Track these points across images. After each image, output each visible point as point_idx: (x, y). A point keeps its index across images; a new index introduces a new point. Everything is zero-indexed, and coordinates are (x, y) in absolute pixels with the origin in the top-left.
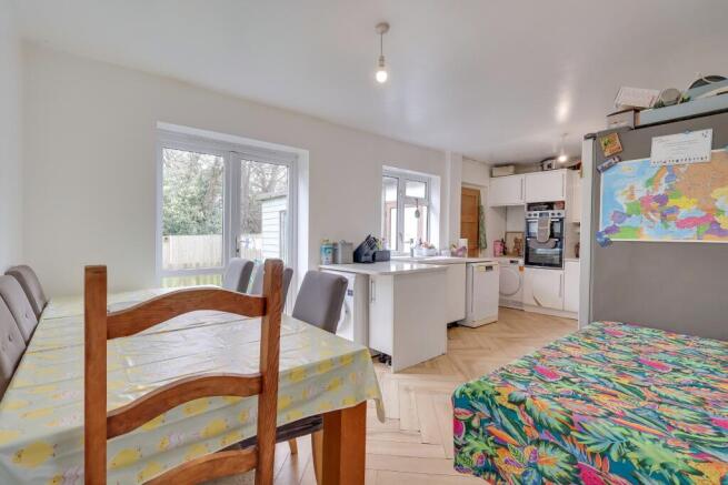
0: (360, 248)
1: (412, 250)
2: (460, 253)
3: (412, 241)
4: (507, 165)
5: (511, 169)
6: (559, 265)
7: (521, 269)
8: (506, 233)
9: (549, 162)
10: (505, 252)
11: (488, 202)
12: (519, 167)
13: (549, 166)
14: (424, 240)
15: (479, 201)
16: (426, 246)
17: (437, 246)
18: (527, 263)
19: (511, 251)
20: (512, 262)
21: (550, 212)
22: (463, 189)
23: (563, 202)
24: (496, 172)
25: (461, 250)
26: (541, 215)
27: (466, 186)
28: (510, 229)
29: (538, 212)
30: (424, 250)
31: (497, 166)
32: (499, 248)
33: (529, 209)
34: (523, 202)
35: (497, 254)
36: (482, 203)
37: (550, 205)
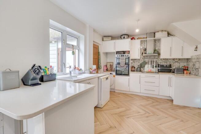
0: (27, 75)
1: (71, 72)
2: (94, 72)
3: (70, 67)
4: (109, 36)
5: (110, 38)
6: (128, 75)
7: (114, 76)
8: (107, 63)
9: (124, 36)
10: (107, 70)
11: (102, 51)
12: (113, 38)
13: (124, 38)
14: (77, 66)
15: (98, 50)
16: (78, 69)
17: (83, 69)
18: (117, 74)
19: (109, 69)
20: (111, 74)
21: (125, 55)
22: (94, 45)
23: (129, 52)
24: (105, 39)
25: (94, 71)
26: (121, 56)
27: (95, 43)
28: (108, 61)
29: (120, 55)
30: (77, 71)
31: (105, 36)
32: (105, 68)
33: (117, 54)
34: (115, 51)
35: (105, 70)
36: (100, 51)
37: (124, 52)
